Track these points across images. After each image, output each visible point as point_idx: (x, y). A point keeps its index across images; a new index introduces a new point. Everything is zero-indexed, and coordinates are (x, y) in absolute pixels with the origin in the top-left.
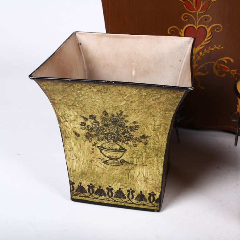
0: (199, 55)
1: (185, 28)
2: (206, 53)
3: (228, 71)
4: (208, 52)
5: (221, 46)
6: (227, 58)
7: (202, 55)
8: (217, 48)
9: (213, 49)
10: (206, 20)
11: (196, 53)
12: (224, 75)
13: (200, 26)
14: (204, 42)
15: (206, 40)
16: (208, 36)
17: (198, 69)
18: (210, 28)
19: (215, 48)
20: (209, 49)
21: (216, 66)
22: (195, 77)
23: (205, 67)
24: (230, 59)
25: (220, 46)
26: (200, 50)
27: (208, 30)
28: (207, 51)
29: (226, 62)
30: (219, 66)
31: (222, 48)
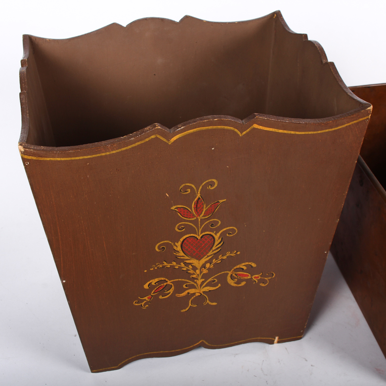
0: (205, 268)
1: (182, 240)
2: (216, 264)
3: (249, 277)
4: (219, 262)
5: (237, 252)
6: (247, 263)
7: (210, 266)
8: (231, 255)
9: (225, 257)
10: (212, 225)
11: (201, 266)
12: (243, 283)
13: (204, 234)
14: (211, 251)
15: (214, 248)
16: (216, 243)
17: (205, 284)
18: (218, 235)
19: (227, 255)
20: (220, 258)
21: (231, 275)
22: (202, 293)
23: (215, 279)
24: (250, 263)
25: (235, 252)
26: (206, 262)
27: (216, 237)
28: (216, 261)
29: (245, 268)
30: (235, 274)
31: (239, 253)
